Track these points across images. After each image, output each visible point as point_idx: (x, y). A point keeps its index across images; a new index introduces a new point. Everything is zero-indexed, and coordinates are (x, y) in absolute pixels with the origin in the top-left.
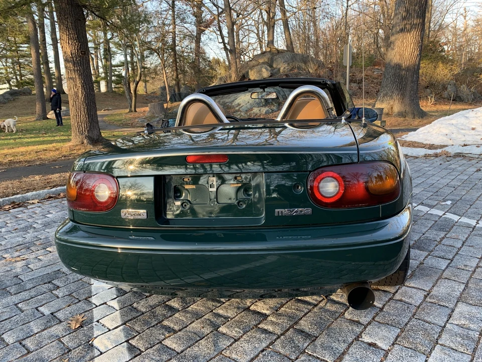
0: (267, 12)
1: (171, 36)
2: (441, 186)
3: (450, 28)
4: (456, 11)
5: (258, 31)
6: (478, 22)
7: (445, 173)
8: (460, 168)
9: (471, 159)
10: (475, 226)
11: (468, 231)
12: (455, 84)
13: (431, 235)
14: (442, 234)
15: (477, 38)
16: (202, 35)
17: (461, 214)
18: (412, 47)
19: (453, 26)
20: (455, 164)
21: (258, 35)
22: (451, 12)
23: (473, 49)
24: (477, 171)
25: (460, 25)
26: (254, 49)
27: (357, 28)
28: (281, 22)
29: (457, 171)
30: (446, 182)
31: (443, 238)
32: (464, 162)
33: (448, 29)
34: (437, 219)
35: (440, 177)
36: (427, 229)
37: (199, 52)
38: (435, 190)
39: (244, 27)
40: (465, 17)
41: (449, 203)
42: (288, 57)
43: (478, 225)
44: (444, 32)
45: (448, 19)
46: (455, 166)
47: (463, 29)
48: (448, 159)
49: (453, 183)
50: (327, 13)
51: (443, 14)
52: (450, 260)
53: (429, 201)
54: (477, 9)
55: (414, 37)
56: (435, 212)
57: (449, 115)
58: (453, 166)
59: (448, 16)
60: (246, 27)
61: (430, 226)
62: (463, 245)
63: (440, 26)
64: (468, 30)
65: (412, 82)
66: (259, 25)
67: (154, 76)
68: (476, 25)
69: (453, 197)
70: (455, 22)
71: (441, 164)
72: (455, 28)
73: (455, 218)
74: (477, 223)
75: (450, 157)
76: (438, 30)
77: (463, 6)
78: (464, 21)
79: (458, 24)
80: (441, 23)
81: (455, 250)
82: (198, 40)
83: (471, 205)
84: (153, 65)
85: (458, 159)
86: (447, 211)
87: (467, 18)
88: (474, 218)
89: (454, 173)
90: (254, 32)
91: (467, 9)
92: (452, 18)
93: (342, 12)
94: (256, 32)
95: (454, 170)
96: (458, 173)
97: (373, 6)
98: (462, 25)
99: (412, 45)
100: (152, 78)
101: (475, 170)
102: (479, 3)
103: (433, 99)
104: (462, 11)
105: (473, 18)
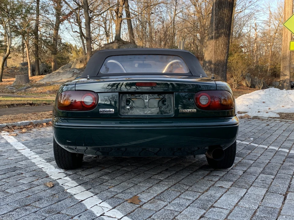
0: (116, 13)
1: (35, 23)
2: (246, 132)
3: (246, 37)
4: (249, 25)
5: (105, 26)
6: (264, 34)
7: (248, 126)
8: (257, 124)
9: (263, 120)
10: (267, 149)
11: (263, 150)
12: (250, 76)
13: (244, 151)
14: (250, 151)
15: (264, 45)
16: (60, 24)
17: (259, 143)
18: (222, 47)
19: (248, 35)
20: (253, 122)
21: (105, 28)
22: (246, 26)
23: (262, 53)
24: (267, 125)
25: (253, 35)
26: (102, 40)
27: (181, 31)
28: (126, 21)
29: (255, 125)
30: (249, 130)
31: (250, 153)
32: (259, 121)
33: (245, 37)
34: (246, 145)
35: (245, 128)
36: (241, 149)
37: (57, 38)
38: (243, 133)
39: (94, 22)
40: (256, 30)
41: (252, 139)
42: (131, 47)
43: (268, 148)
44: (242, 39)
45: (245, 30)
46: (254, 123)
47: (255, 38)
48: (249, 119)
49: (253, 131)
50: (161, 18)
51: (241, 26)
52: (254, 160)
53: (241, 138)
54: (263, 25)
55: (224, 40)
56: (244, 142)
57: (248, 93)
58: (253, 123)
59: (244, 28)
60: (96, 22)
61: (242, 148)
62: (261, 155)
63: (240, 35)
64: (258, 39)
65: (223, 71)
66: (106, 21)
67: (17, 54)
68: (263, 36)
69: (254, 137)
70: (249, 32)
71: (245, 122)
72: (249, 36)
73: (256, 145)
74: (268, 147)
75: (250, 118)
76: (239, 38)
77: (255, 22)
78: (256, 32)
79: (251, 34)
80: (240, 33)
81: (257, 157)
82: (57, 28)
83: (264, 140)
84: (17, 45)
85: (255, 120)
86: (251, 143)
87: (257, 31)
88: (266, 145)
89: (253, 126)
90: (103, 27)
91: (257, 24)
92: (247, 30)
93: (171, 18)
94: (104, 26)
95: (253, 125)
96: (256, 126)
97: (193, 16)
98: (254, 35)
99: (223, 45)
100: (16, 55)
101: (266, 125)
102: (265, 21)
103: (236, 85)
104: (254, 26)
105: (261, 31)
